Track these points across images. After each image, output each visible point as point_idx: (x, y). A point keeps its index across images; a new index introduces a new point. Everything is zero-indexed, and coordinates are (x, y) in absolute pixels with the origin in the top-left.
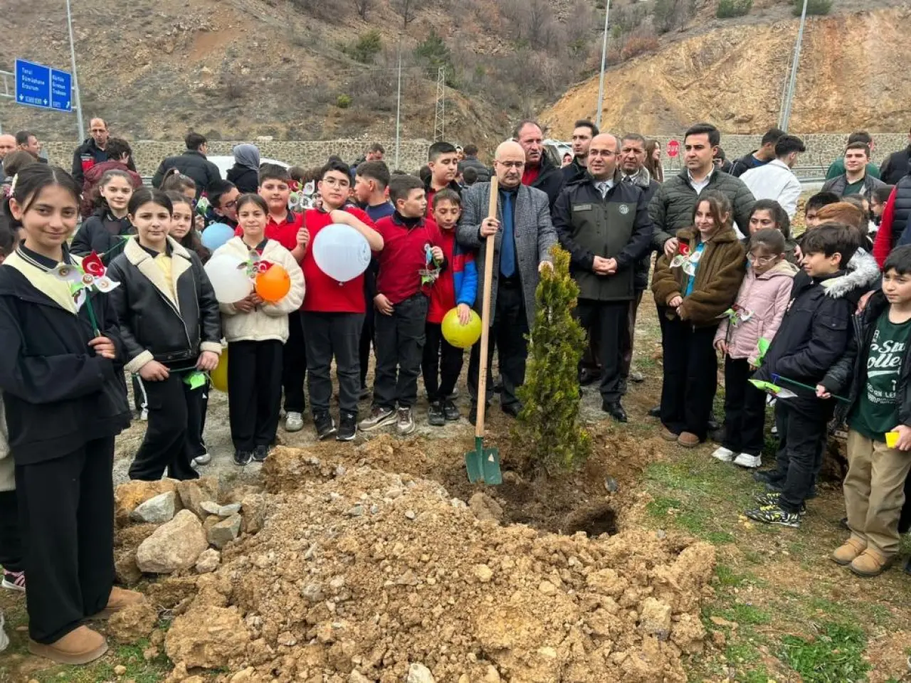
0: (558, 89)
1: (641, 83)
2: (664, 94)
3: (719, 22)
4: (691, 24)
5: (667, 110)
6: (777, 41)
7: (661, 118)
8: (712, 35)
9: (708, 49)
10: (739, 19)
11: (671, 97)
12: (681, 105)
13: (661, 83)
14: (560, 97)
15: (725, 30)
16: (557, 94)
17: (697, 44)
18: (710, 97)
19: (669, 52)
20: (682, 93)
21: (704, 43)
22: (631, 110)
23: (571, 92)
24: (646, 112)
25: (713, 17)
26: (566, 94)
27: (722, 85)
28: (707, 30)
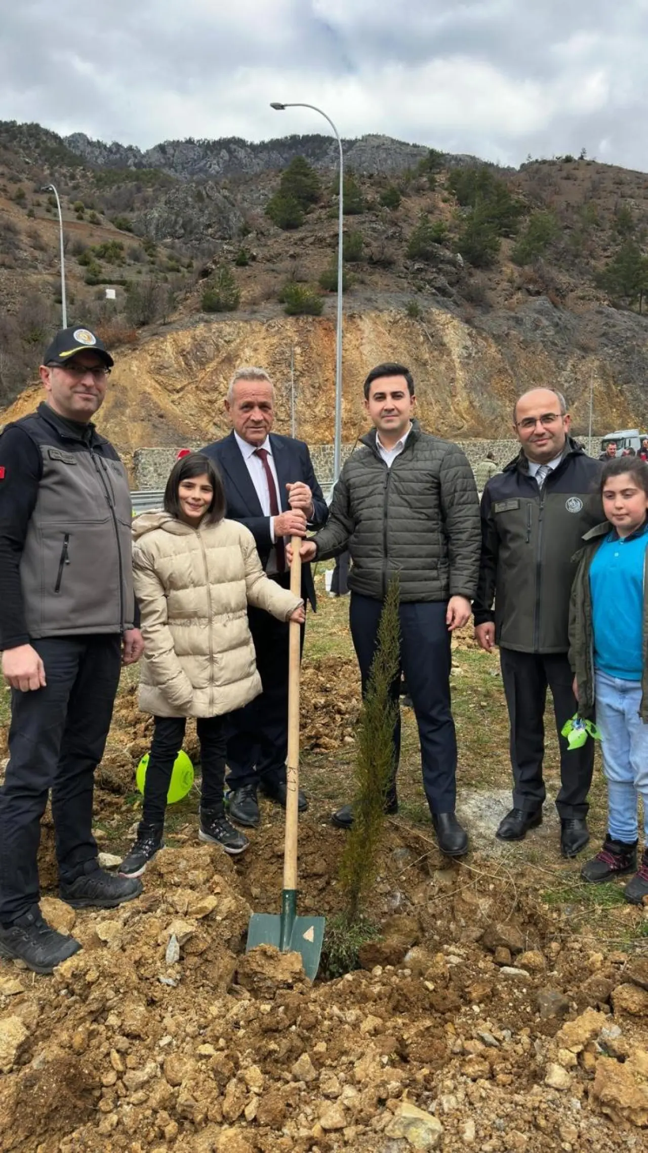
0: (12, 390)
1: (123, 382)
2: (154, 397)
3: (206, 316)
4: (174, 317)
5: (161, 416)
6: (275, 340)
7: (154, 426)
8: (200, 330)
9: (199, 346)
10: (228, 314)
11: (164, 401)
12: (177, 410)
13: (149, 384)
14: (16, 399)
15: (215, 326)
16: (11, 396)
17: (185, 338)
18: (210, 402)
19: (152, 347)
20: (176, 396)
21: (194, 338)
22: (115, 417)
23: (30, 391)
24: (134, 419)
25: (198, 310)
26: (24, 394)
27: (222, 388)
28: (195, 324)
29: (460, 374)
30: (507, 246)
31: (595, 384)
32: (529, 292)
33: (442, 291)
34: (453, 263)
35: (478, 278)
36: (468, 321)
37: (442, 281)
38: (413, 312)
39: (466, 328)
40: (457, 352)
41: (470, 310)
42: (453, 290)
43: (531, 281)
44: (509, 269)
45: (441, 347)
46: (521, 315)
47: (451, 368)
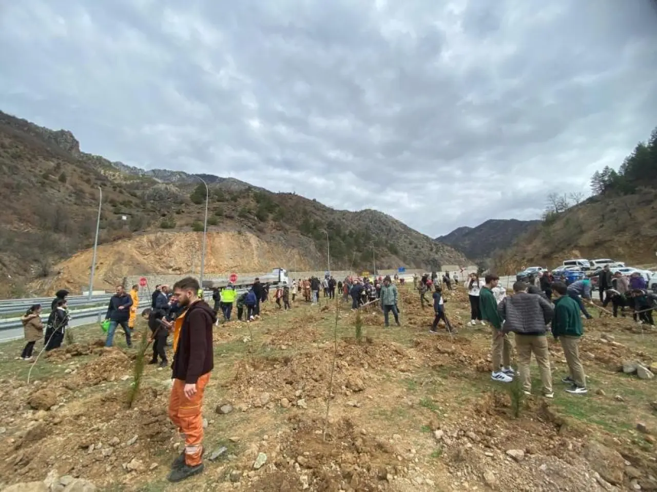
0: (70, 253)
1: (123, 251)
2: (137, 257)
3: (161, 230)
4: (149, 229)
5: (138, 264)
6: (188, 239)
7: (134, 267)
8: (159, 234)
9: (157, 239)
10: (171, 230)
11: (140, 258)
12: (145, 261)
13: (135, 252)
14: (71, 257)
15: (165, 233)
16: (69, 255)
17: (152, 237)
18: (160, 259)
19: (138, 239)
20: (146, 257)
21: (156, 237)
22: (117, 264)
23: (79, 254)
24: (126, 265)
25: (159, 227)
26: (76, 255)
27: (166, 254)
28: (157, 232)
29: (255, 252)
30: (271, 216)
31: (297, 256)
32: (277, 230)
33: (250, 227)
34: (254, 219)
35: (262, 224)
36: (258, 237)
37: (250, 224)
38: (240, 233)
39: (257, 239)
40: (254, 245)
41: (259, 233)
42: (254, 227)
43: (277, 226)
44: (271, 222)
45: (249, 243)
46: (274, 236)
47: (252, 250)
